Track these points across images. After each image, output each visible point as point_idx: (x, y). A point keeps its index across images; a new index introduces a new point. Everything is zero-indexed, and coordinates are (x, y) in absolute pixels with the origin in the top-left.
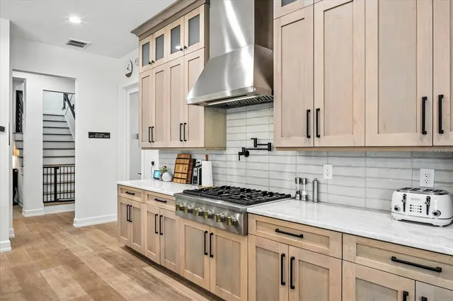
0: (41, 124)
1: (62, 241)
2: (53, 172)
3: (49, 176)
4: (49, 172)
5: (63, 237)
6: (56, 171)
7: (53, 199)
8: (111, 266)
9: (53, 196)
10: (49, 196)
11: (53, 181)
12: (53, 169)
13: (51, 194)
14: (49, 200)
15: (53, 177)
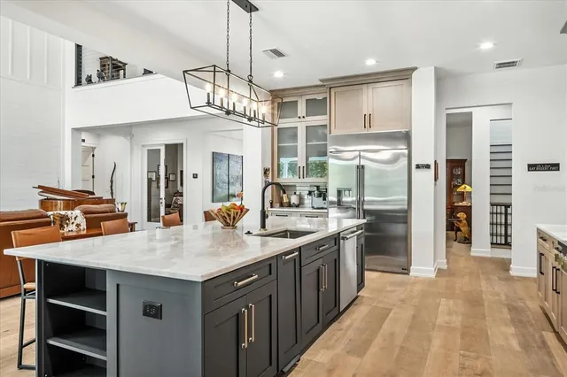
0: (488, 157)
1: (483, 283)
2: (503, 211)
3: (499, 216)
4: (499, 211)
5: (488, 279)
6: (506, 211)
7: (503, 242)
8: (509, 317)
9: (503, 238)
10: (499, 238)
11: (503, 221)
12: (503, 208)
13: (501, 236)
14: (499, 242)
15: (503, 216)
